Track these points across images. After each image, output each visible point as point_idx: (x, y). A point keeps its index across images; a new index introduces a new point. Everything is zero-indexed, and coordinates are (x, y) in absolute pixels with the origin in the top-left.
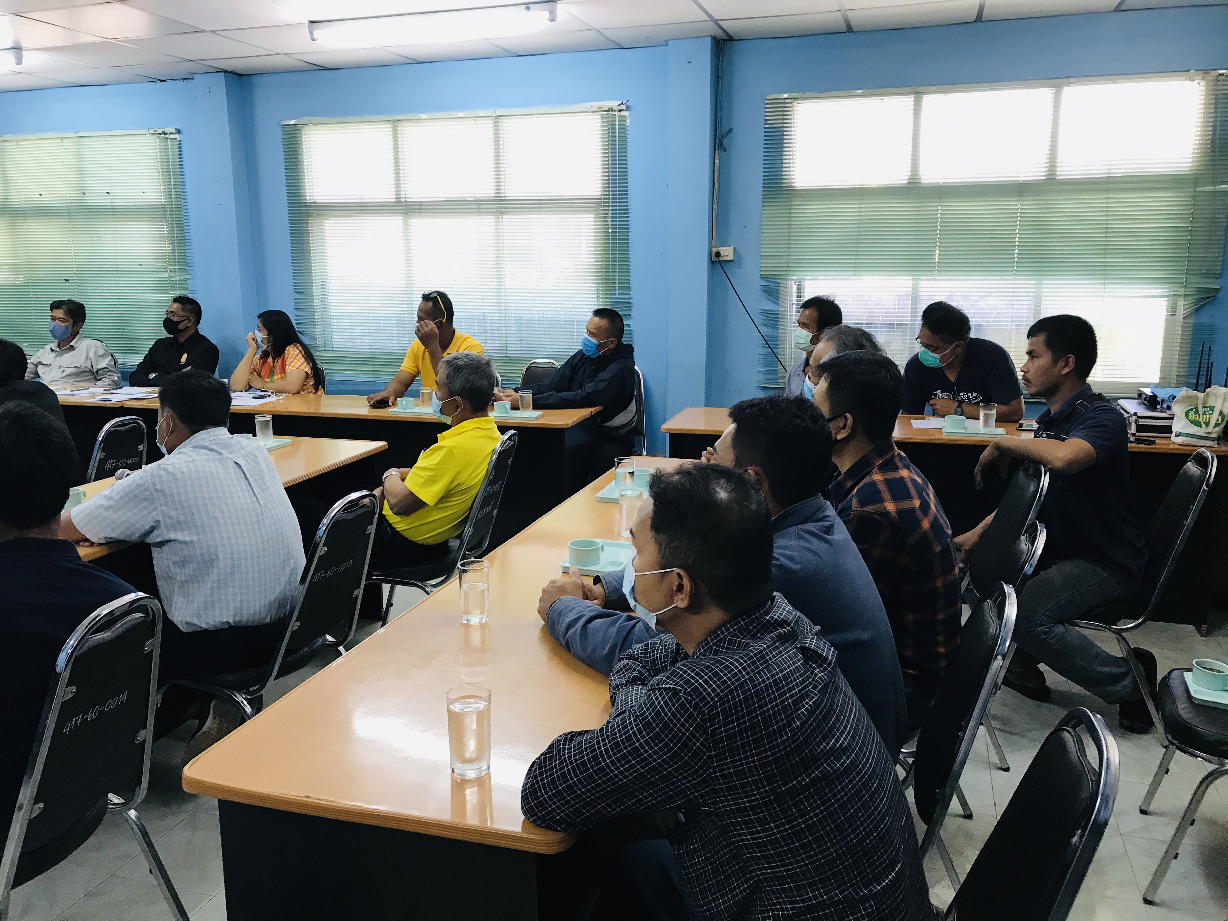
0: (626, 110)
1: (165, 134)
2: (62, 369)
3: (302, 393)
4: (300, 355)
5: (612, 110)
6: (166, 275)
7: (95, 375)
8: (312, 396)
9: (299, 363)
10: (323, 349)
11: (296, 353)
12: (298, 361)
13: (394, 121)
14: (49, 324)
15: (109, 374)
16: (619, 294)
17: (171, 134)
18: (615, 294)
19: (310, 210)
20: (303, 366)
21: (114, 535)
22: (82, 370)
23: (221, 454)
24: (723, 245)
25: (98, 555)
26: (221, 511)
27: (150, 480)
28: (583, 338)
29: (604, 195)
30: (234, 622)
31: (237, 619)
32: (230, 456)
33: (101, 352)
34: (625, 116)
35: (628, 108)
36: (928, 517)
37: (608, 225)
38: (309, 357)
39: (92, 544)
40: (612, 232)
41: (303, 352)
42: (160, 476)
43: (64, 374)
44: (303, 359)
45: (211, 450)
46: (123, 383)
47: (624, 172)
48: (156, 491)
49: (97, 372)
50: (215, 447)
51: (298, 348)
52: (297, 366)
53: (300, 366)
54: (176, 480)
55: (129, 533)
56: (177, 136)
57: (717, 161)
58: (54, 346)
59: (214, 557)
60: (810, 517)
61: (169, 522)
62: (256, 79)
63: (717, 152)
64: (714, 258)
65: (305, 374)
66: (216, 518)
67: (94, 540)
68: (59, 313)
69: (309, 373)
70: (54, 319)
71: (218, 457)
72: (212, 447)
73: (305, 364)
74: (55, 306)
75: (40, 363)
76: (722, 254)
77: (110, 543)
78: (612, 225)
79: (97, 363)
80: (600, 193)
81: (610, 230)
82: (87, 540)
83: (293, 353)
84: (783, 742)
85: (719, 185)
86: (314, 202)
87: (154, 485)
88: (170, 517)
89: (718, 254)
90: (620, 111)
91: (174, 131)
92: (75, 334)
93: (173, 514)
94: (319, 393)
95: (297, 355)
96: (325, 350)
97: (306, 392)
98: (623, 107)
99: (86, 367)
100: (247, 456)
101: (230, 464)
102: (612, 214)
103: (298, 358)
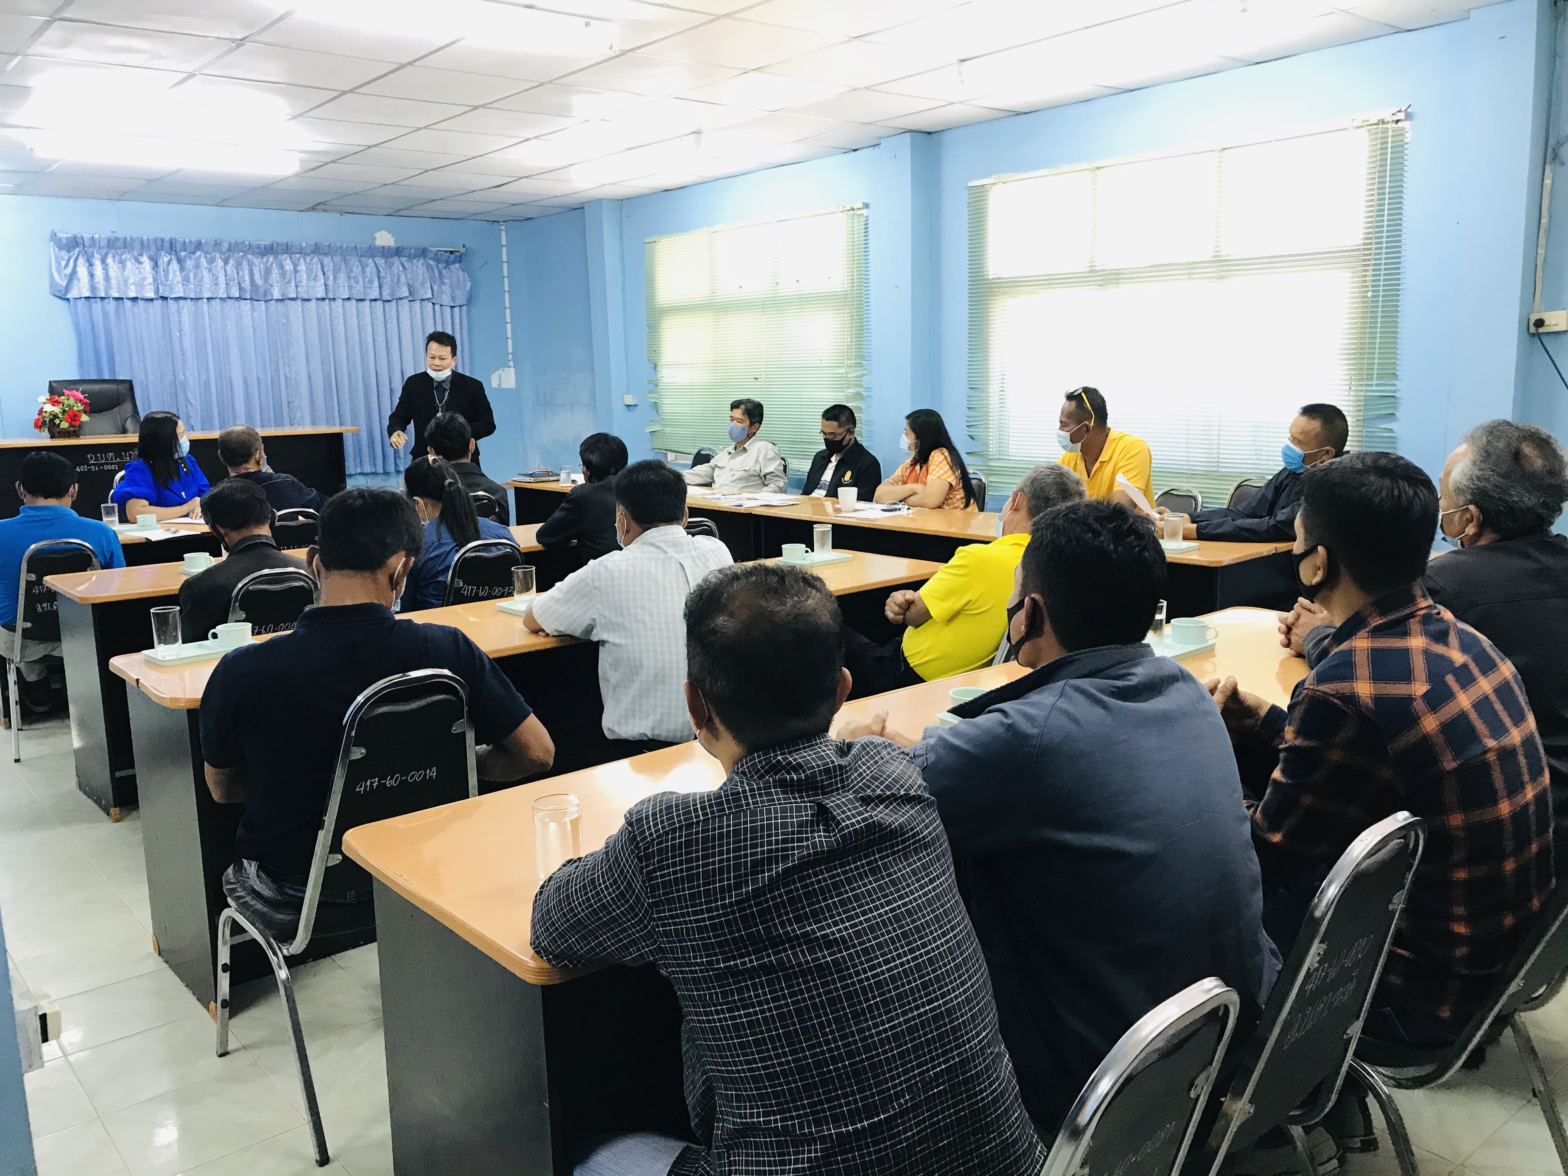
0: (1406, 120)
1: (853, 210)
2: (733, 472)
3: (946, 507)
4: (945, 462)
5: (1383, 122)
6: (843, 371)
7: (763, 480)
8: (958, 513)
9: (942, 472)
10: (998, 457)
11: (940, 459)
12: (941, 469)
13: (1093, 170)
14: (728, 425)
15: (776, 479)
16: (1377, 385)
17: (859, 209)
18: (1371, 385)
19: (992, 288)
20: (946, 476)
21: (561, 629)
22: (751, 473)
23: (665, 552)
24: (1551, 308)
25: (548, 646)
26: (651, 615)
27: (590, 577)
28: (1283, 445)
29: (1364, 244)
30: (653, 735)
31: (656, 732)
32: (676, 556)
33: (771, 455)
34: (1403, 129)
35: (1409, 117)
36: (1438, 714)
37: (1367, 286)
38: (957, 463)
39: (548, 635)
40: (1373, 296)
41: (949, 459)
42: (599, 573)
43: (735, 478)
44: (948, 467)
45: (658, 548)
46: (789, 489)
47: (1397, 209)
48: (595, 587)
49: (765, 476)
50: (662, 545)
51: (943, 454)
52: (938, 475)
53: (942, 475)
54: (613, 578)
55: (572, 628)
56: (865, 212)
57: (1548, 182)
58: (731, 449)
59: (638, 663)
60: (1102, 671)
61: (603, 621)
62: (947, 136)
63: (1548, 167)
64: (1533, 329)
65: (948, 485)
66: (644, 622)
67: (548, 631)
68: (738, 413)
69: (954, 484)
70: (732, 419)
71: (662, 556)
72: (658, 544)
73: (950, 472)
74: (735, 405)
75: (716, 466)
76: (1546, 323)
77: (561, 636)
78: (1373, 286)
79: (765, 467)
80: (1362, 242)
81: (1370, 294)
82: (543, 631)
83: (938, 459)
84: (724, 906)
85: (1550, 217)
86: (999, 278)
87: (593, 581)
88: (604, 616)
89: (1540, 323)
90: (1397, 121)
91: (861, 206)
92: (749, 437)
93: (607, 613)
94: (969, 509)
95: (941, 462)
96: (999, 459)
97: (951, 507)
98: (1401, 116)
99: (755, 470)
100: (698, 558)
101: (673, 565)
102: (1373, 270)
103: (941, 466)
